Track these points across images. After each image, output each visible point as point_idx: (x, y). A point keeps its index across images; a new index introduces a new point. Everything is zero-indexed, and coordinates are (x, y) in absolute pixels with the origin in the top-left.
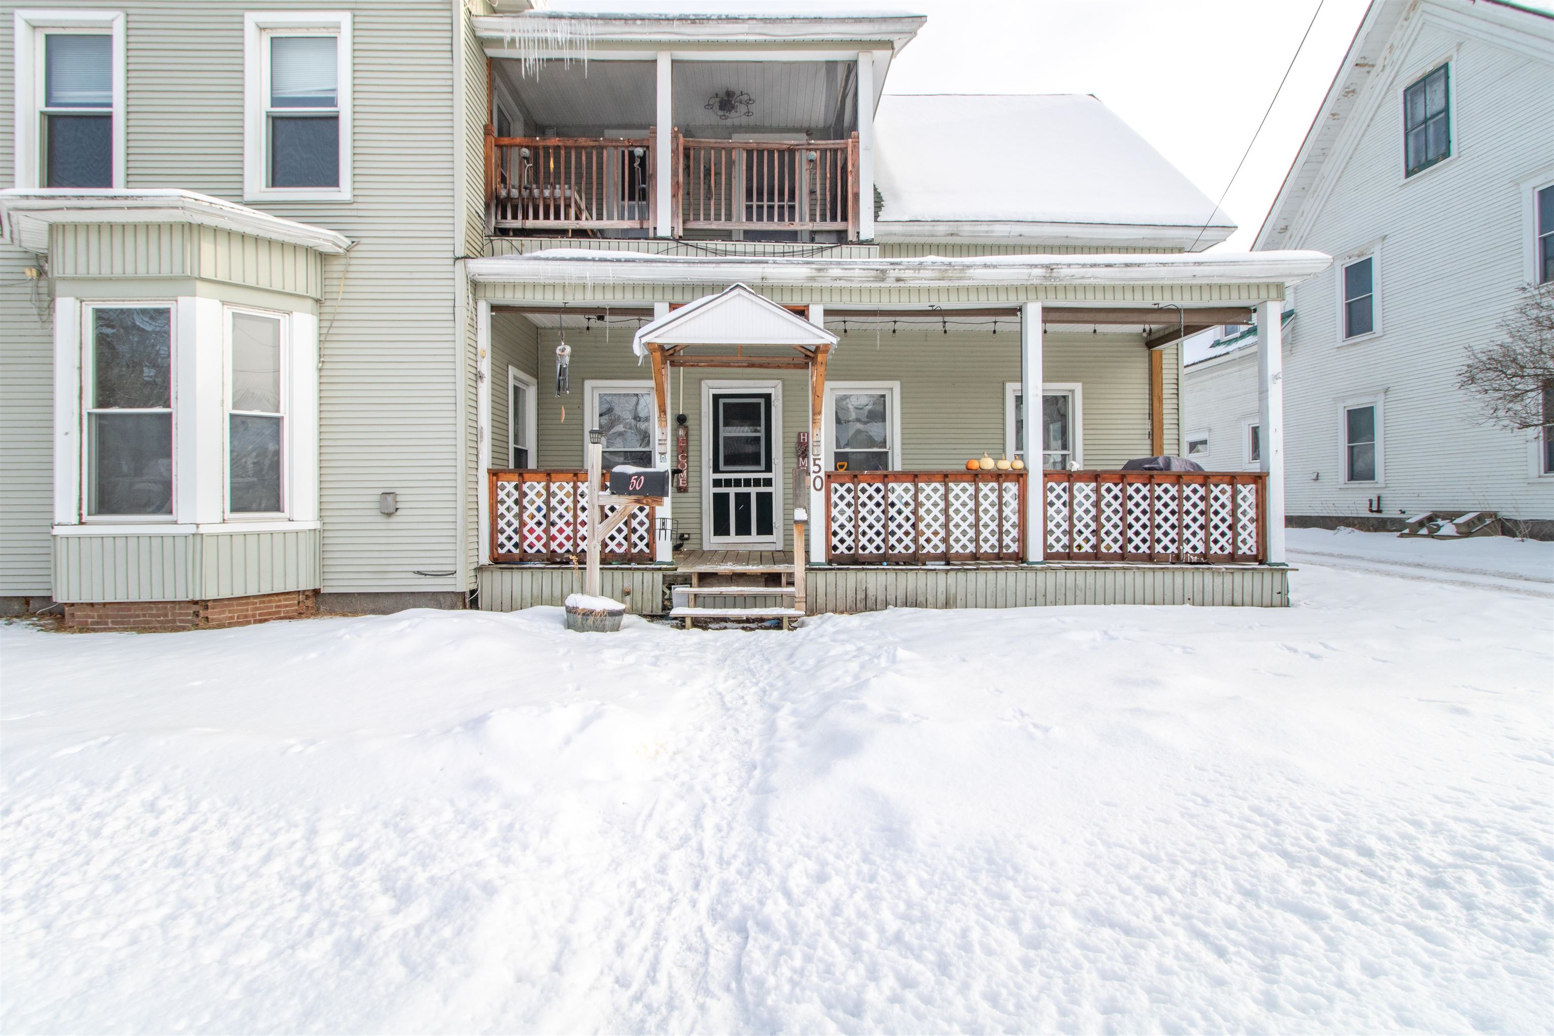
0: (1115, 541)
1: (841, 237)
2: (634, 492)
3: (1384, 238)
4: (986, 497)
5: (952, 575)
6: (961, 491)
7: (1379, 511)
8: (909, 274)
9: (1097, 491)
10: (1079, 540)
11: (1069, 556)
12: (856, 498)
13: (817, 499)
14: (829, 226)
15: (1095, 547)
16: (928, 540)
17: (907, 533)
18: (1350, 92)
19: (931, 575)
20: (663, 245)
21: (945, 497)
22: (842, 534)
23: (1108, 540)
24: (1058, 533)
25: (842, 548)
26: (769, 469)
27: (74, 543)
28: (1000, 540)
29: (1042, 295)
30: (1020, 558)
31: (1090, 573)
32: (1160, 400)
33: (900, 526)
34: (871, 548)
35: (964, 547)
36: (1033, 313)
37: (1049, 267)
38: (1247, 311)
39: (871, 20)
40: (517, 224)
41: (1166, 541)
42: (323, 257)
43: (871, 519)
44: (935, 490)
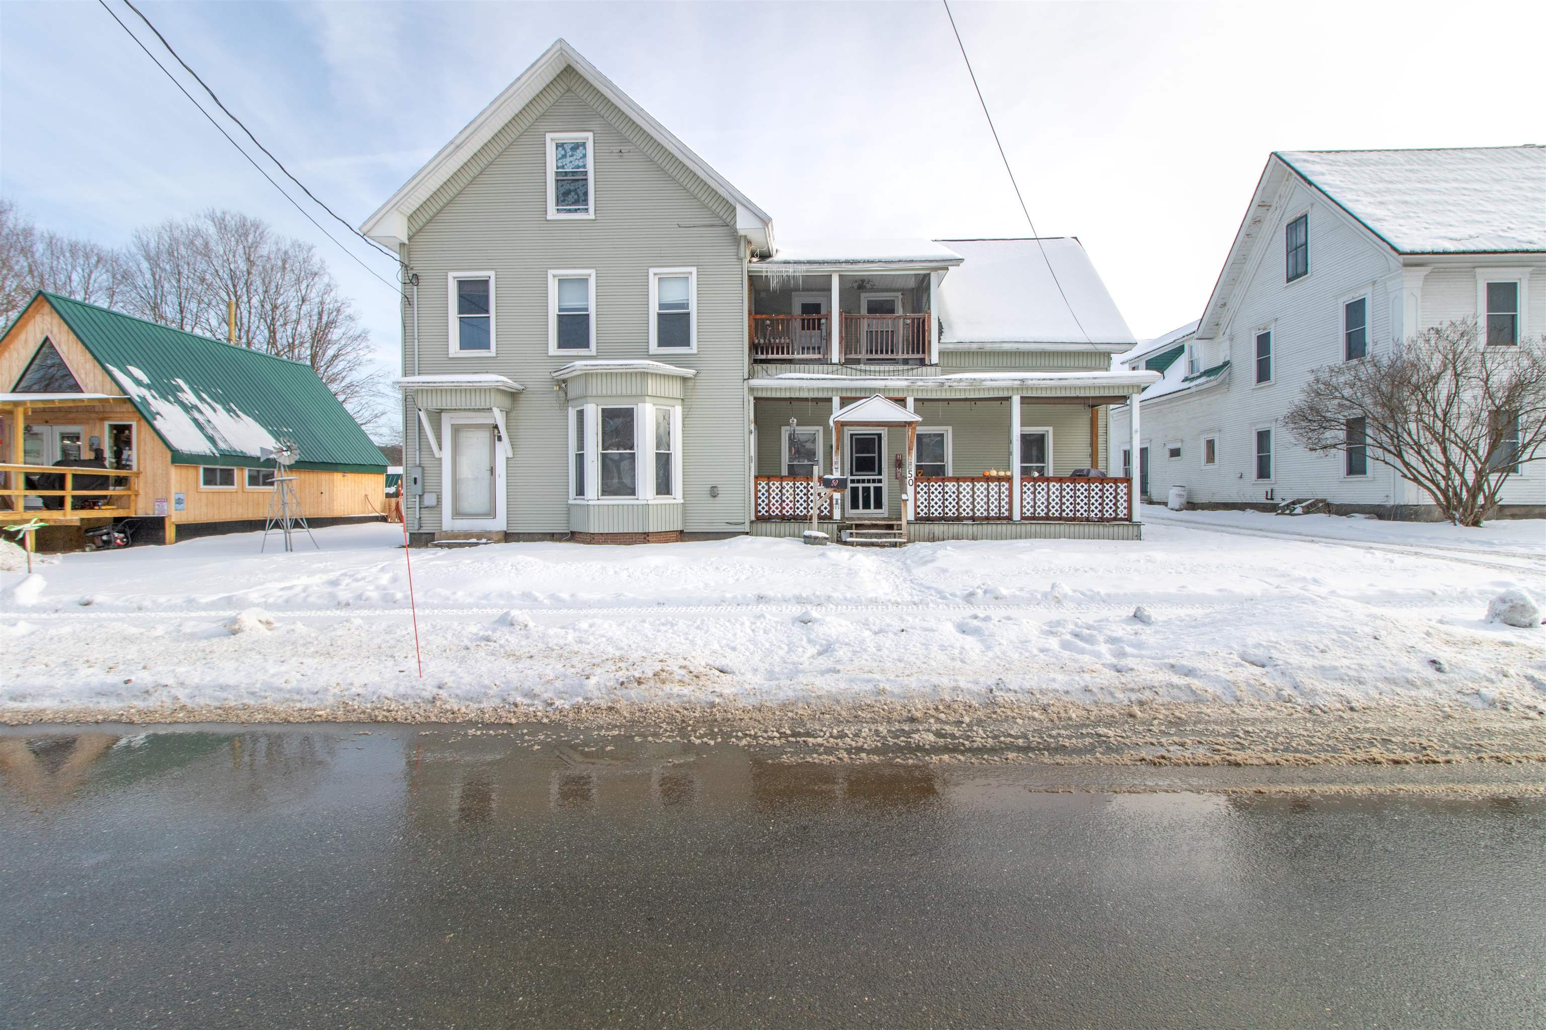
0: (1057, 511)
1: (922, 363)
2: (834, 487)
3: (1276, 320)
4: (993, 489)
5: (975, 526)
6: (980, 487)
7: (1272, 499)
8: (955, 384)
9: (1048, 486)
10: (1039, 510)
11: (1034, 518)
12: (929, 489)
13: (910, 490)
14: (916, 356)
15: (1047, 514)
16: (964, 510)
17: (954, 507)
18: (1257, 221)
19: (965, 527)
20: (835, 368)
21: (973, 489)
22: (922, 507)
23: (1053, 510)
24: (1028, 507)
25: (922, 514)
26: (880, 473)
27: (596, 508)
28: (1000, 510)
29: (1020, 392)
30: (1009, 518)
31: (1043, 526)
32: (1097, 436)
33: (950, 503)
34: (936, 514)
35: (982, 513)
36: (1016, 400)
37: (1022, 380)
38: (1125, 398)
39: (937, 261)
40: (764, 357)
41: (1082, 511)
42: (684, 379)
43: (936, 500)
44: (968, 486)
